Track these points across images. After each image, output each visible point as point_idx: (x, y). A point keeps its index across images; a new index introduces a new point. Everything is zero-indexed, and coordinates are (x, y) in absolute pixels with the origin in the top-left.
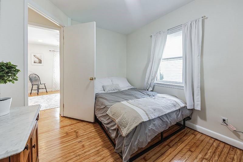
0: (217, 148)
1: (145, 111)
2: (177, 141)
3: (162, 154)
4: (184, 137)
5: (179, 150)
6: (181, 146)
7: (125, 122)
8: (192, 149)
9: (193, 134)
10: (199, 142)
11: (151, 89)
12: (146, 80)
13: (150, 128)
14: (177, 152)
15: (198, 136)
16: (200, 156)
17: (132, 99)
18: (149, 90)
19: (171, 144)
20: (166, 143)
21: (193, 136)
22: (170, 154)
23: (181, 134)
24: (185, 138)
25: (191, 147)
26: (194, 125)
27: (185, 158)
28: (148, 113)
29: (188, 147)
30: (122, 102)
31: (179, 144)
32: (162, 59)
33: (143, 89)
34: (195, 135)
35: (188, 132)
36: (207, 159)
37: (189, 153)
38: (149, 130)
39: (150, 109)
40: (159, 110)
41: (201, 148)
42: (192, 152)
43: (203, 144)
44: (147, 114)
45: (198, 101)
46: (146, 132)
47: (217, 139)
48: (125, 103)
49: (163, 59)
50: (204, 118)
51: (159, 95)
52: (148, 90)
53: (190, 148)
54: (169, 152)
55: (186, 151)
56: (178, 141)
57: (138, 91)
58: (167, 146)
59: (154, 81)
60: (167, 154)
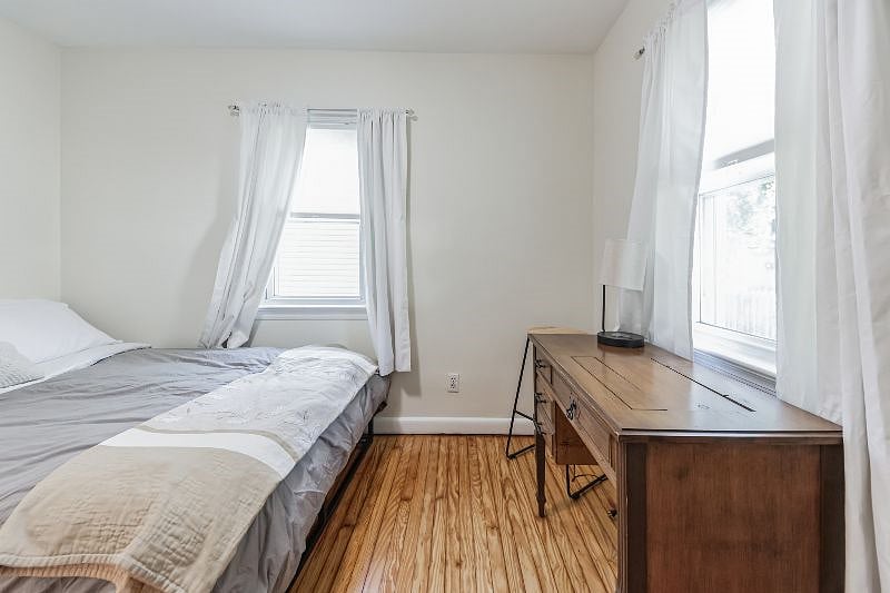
0: (449, 456)
1: (274, 437)
2: (365, 492)
3: (339, 567)
4: (379, 470)
5: (379, 516)
6: (380, 500)
7: (186, 538)
8: (408, 493)
9: (394, 447)
10: (414, 462)
11: (240, 337)
12: (217, 299)
13: (302, 497)
14: (375, 530)
15: (408, 446)
16: (428, 498)
17: (166, 407)
18: (233, 344)
19: (352, 517)
20: (335, 524)
21: (397, 453)
22: (360, 547)
23: (368, 463)
24: (381, 471)
25: (403, 488)
26: (395, 419)
27: (401, 528)
28: (284, 438)
29: (395, 494)
30: (107, 443)
31: (373, 498)
32: (288, 215)
33: (196, 343)
34: (401, 449)
35: (382, 448)
36: (442, 497)
37: (405, 506)
38: (301, 504)
39: (290, 419)
40: (320, 410)
41: (422, 474)
42: (408, 500)
43: (424, 462)
44: (283, 444)
45: (405, 347)
46: (291, 520)
47: (443, 435)
48: (131, 438)
49: (292, 215)
50: (415, 391)
51: (287, 354)
52: (225, 345)
53: (401, 494)
54: (354, 543)
55: (395, 508)
56: (368, 490)
57: (174, 359)
58: (343, 532)
59: (258, 302)
60: (350, 558)
